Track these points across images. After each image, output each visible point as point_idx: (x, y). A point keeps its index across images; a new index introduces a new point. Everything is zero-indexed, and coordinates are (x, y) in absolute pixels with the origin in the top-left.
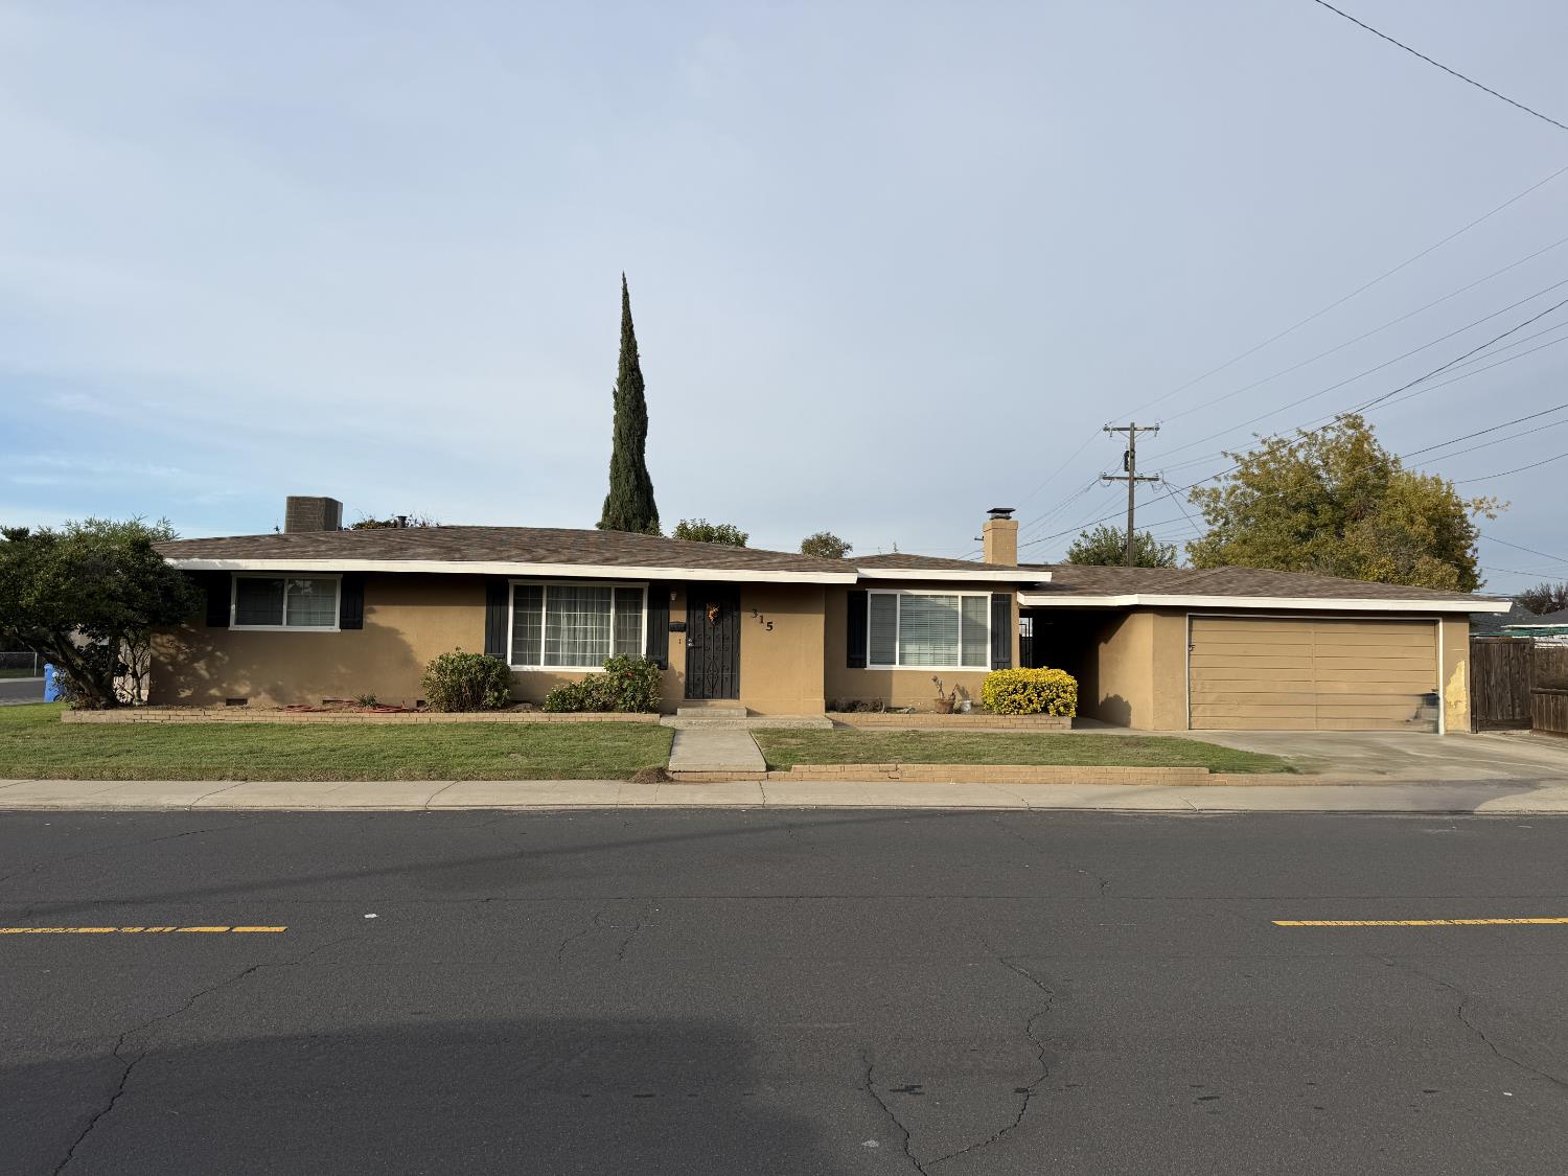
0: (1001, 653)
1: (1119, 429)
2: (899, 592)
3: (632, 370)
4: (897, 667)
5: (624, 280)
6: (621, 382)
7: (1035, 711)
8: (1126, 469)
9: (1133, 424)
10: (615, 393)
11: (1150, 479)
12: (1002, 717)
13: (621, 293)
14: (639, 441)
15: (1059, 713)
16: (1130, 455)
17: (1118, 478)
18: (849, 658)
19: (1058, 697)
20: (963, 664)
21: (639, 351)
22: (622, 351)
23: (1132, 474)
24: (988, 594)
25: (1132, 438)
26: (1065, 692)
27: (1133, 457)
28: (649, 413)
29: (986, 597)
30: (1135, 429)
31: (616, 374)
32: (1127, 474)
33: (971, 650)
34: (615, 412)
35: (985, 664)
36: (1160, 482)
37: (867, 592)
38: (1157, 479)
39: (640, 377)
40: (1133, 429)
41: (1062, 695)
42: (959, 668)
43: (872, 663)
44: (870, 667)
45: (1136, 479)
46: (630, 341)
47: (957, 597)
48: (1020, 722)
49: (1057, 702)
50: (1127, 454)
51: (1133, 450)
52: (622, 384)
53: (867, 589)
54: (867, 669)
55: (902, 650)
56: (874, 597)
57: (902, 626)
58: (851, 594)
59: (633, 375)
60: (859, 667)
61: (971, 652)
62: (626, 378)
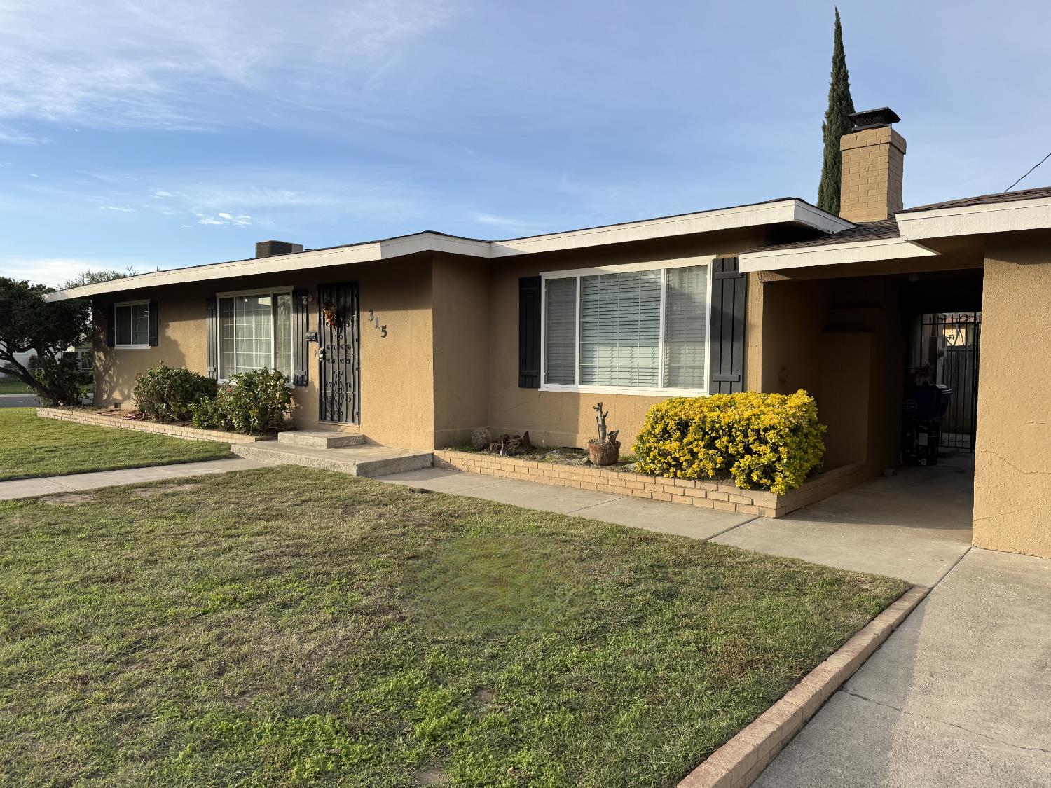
2: (578, 273)
3: (841, 99)
4: (576, 388)
5: (837, 14)
7: (702, 476)
10: (824, 127)
12: (650, 480)
15: (756, 486)
18: (521, 375)
19: (748, 450)
20: (670, 382)
21: (850, 80)
22: (832, 85)
24: (707, 260)
26: (764, 442)
29: (705, 267)
33: (683, 358)
35: (701, 385)
37: (540, 278)
41: (755, 448)
42: (660, 391)
43: (548, 381)
44: (544, 387)
46: (839, 72)
47: (658, 272)
48: (680, 491)
49: (747, 461)
52: (829, 117)
53: (541, 274)
54: (539, 390)
55: (584, 362)
56: (549, 282)
57: (583, 325)
58: (523, 282)
59: (841, 105)
60: (532, 387)
61: (682, 364)
62: (833, 110)
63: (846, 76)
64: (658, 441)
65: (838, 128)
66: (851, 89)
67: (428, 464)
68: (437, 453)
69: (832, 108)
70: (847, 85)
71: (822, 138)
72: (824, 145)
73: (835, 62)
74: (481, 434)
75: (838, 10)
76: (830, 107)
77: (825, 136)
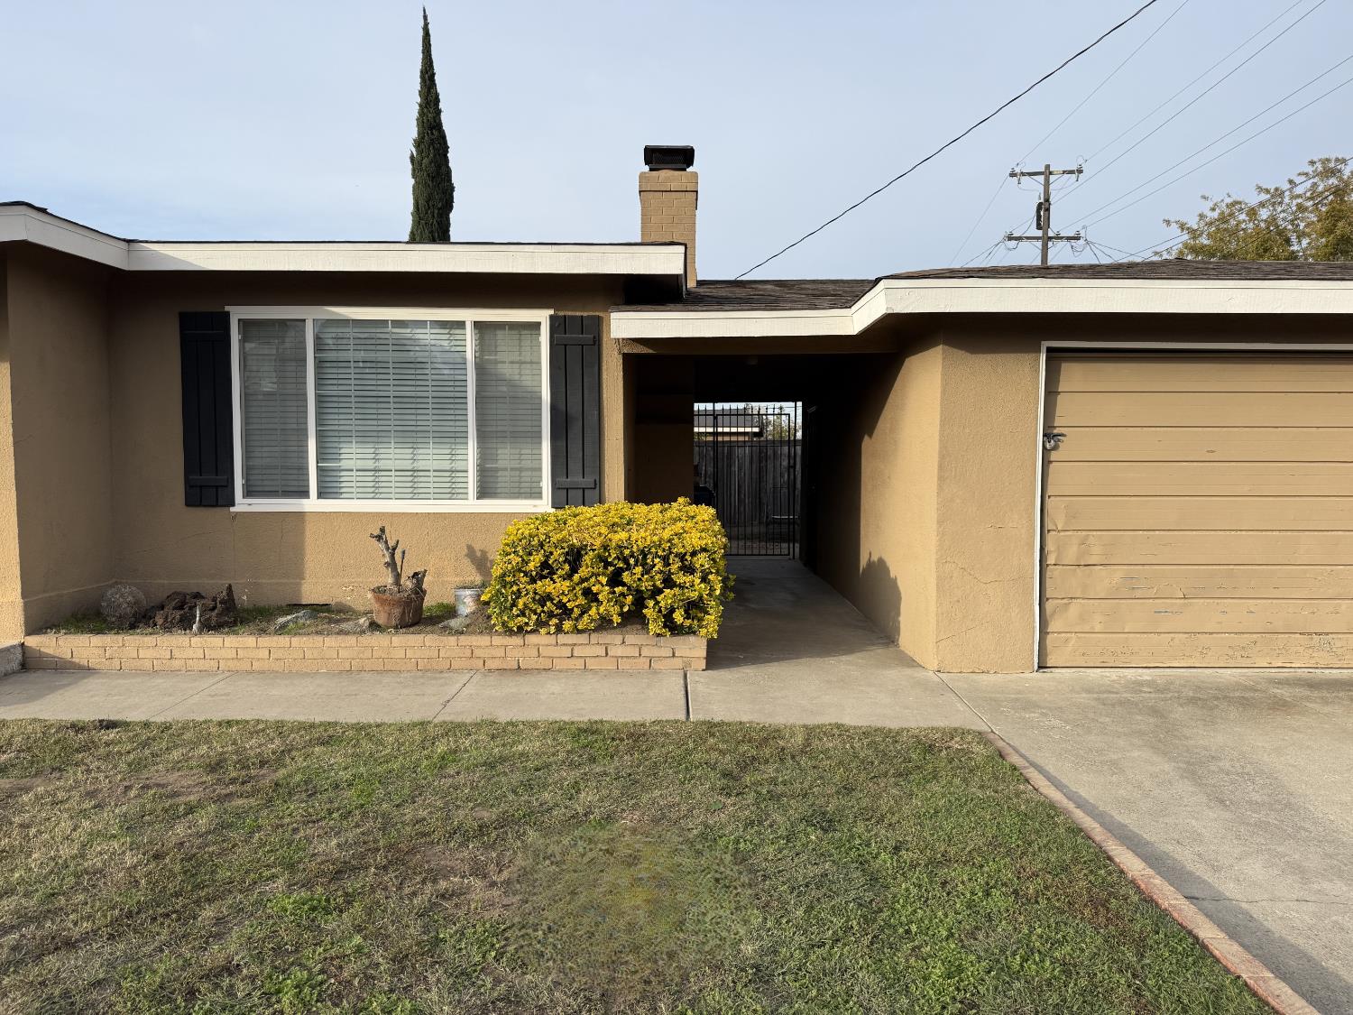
0: (575, 466)
1: (1030, 174)
2: (311, 315)
3: (431, 128)
4: (312, 504)
5: (425, 17)
6: (418, 144)
7: (604, 624)
8: (1039, 227)
9: (1048, 167)
10: (412, 158)
11: (1069, 238)
12: (517, 640)
13: (421, 33)
14: (440, 215)
15: (673, 629)
16: (1044, 208)
17: (1028, 238)
18: (189, 485)
19: (668, 582)
20: (483, 493)
21: (441, 106)
22: (420, 105)
23: (1046, 233)
24: (542, 316)
25: (1047, 184)
26: (688, 569)
27: (1048, 210)
28: (454, 180)
29: (538, 325)
30: (1051, 173)
31: (413, 132)
32: (1039, 233)
33: (506, 455)
34: (413, 180)
35: (538, 495)
36: (1082, 242)
37: (228, 314)
38: (1077, 238)
39: (443, 137)
40: (1048, 172)
41: (680, 578)
42: (471, 504)
43: (249, 493)
44: (242, 504)
45: (1050, 238)
46: (429, 91)
47: (461, 325)
48: (566, 652)
49: (667, 597)
50: (1040, 206)
51: (1047, 200)
52: (419, 146)
53: (227, 308)
54: (232, 509)
55: (324, 460)
56: (245, 324)
57: (320, 399)
58: (186, 321)
59: (432, 134)
60: (216, 505)
61: (500, 464)
62: (423, 138)
63: (437, 100)
64: (533, 581)
65: (431, 163)
66: (443, 117)
67: (15, 665)
68: (32, 642)
69: (421, 134)
70: (439, 112)
71: (410, 172)
72: (413, 181)
73: (422, 77)
74: (124, 597)
75: (427, 13)
76: (419, 134)
77: (414, 170)
